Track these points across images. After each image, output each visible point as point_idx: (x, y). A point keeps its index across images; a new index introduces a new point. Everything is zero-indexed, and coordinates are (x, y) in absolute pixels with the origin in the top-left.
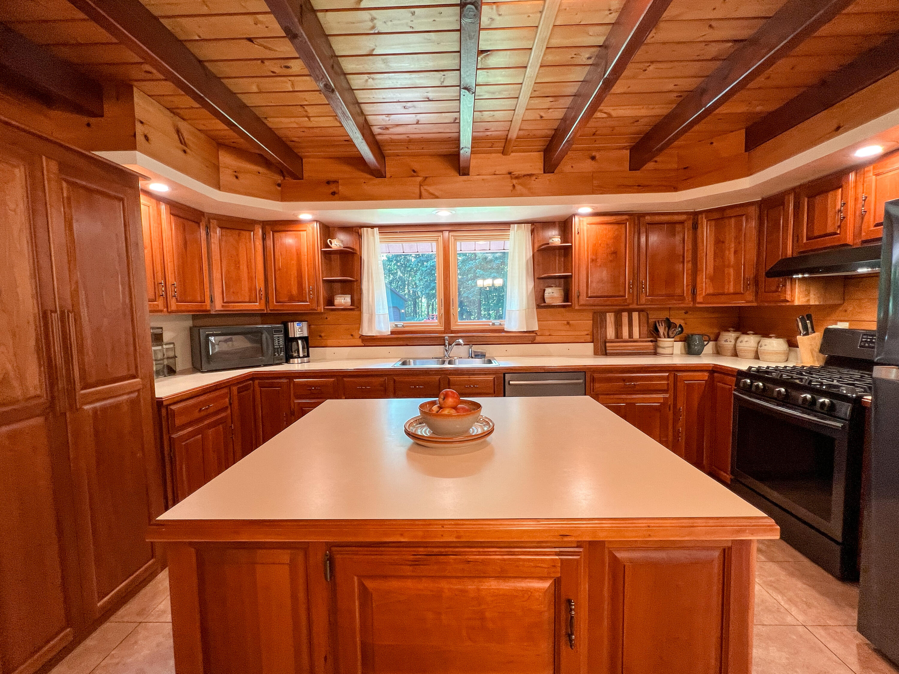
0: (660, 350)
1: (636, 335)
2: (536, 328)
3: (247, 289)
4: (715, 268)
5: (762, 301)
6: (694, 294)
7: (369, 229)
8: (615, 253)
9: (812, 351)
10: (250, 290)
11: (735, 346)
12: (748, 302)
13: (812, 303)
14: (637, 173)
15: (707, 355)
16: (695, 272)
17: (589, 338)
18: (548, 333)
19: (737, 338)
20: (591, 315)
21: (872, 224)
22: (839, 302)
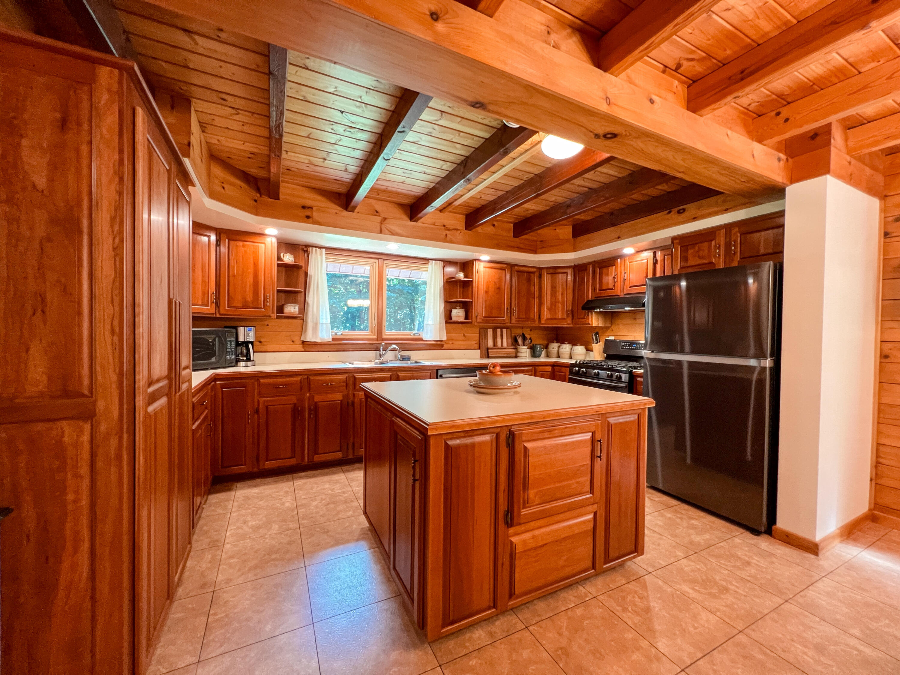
0: (519, 354)
1: (505, 345)
2: (445, 338)
3: (200, 294)
4: (552, 303)
5: (576, 324)
6: (540, 318)
7: (318, 249)
8: (499, 288)
9: (599, 352)
10: (204, 294)
11: (558, 351)
12: (568, 324)
13: (600, 325)
14: (516, 239)
15: (542, 357)
16: (540, 304)
17: (477, 346)
18: (451, 343)
19: (559, 347)
20: (478, 330)
21: (628, 287)
22: (609, 325)
